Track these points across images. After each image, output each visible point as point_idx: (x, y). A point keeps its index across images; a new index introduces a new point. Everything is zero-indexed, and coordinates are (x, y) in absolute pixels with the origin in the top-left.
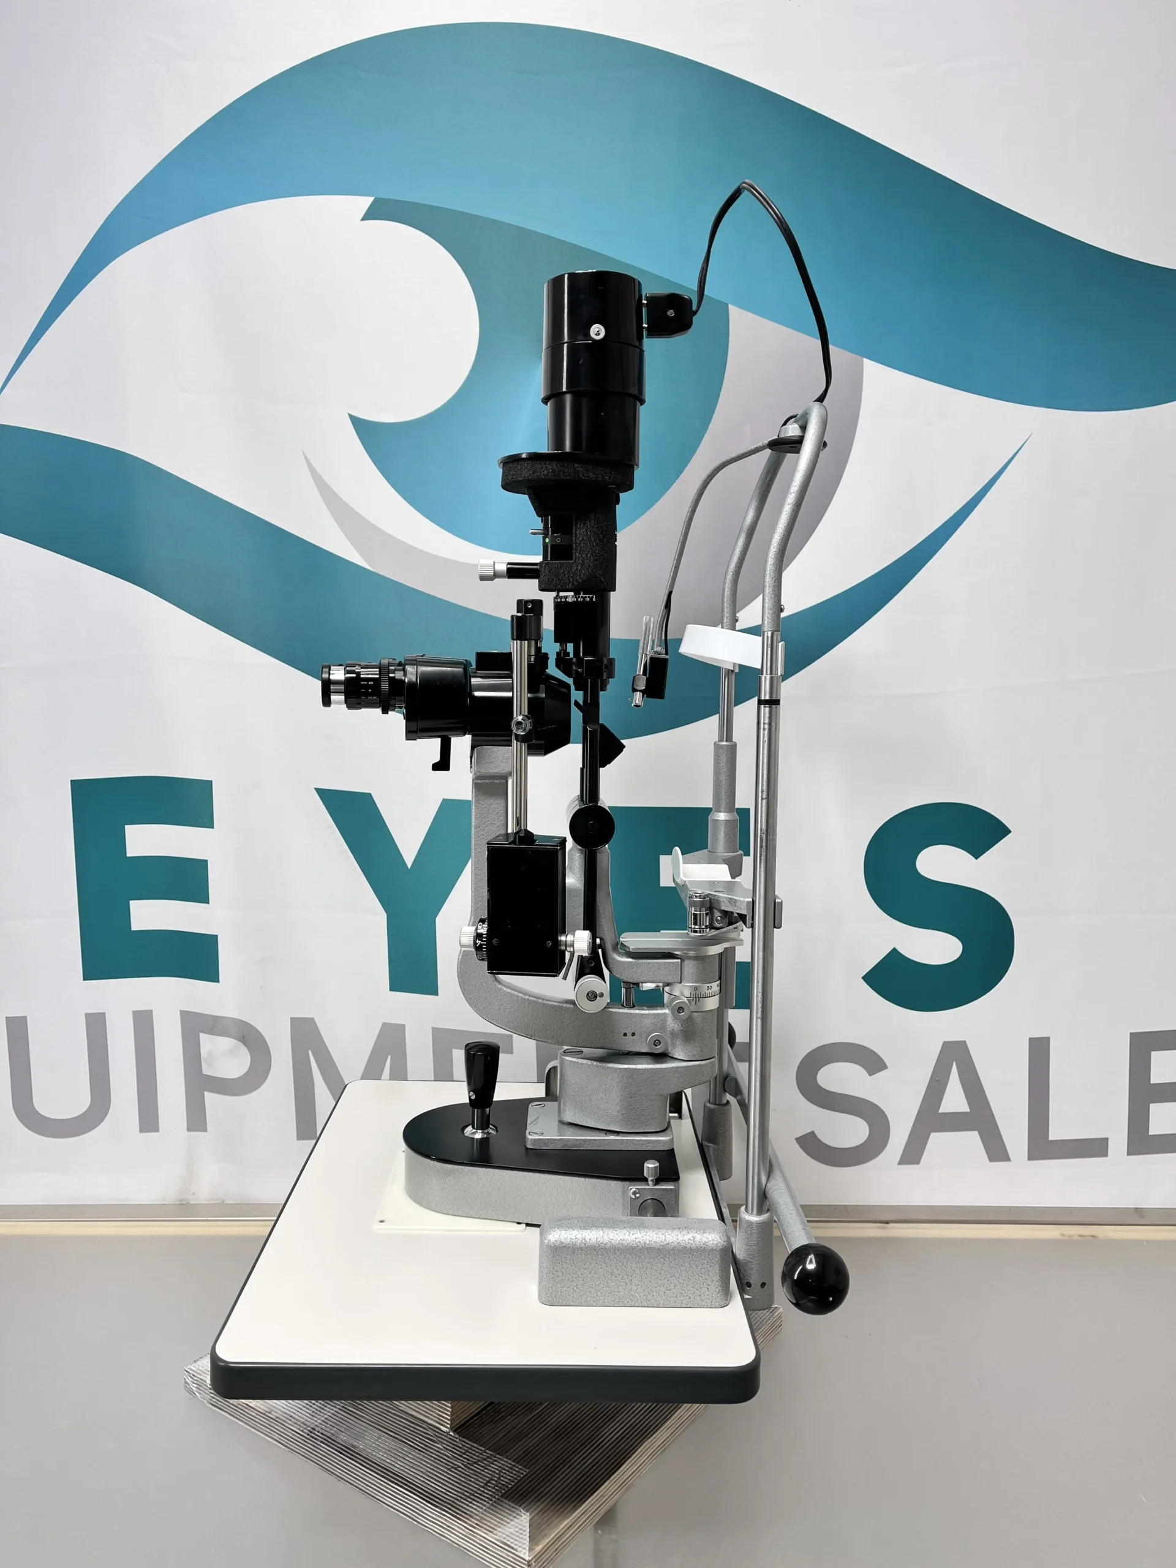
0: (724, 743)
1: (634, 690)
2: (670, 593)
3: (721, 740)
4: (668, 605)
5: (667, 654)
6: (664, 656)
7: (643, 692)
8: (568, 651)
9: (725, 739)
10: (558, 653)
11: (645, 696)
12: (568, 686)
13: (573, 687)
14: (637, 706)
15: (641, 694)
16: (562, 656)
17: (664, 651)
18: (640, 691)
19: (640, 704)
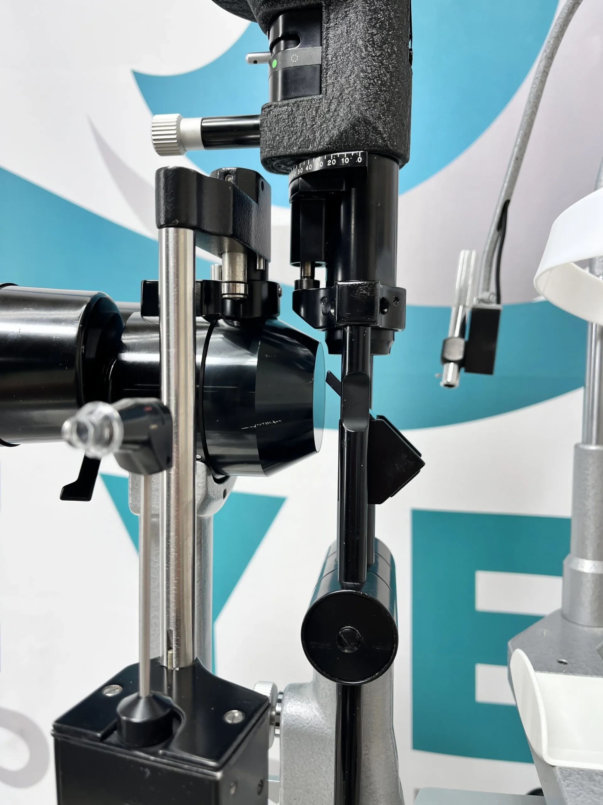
0: (593, 447)
1: (445, 361)
2: (506, 204)
3: (587, 440)
4: (502, 225)
5: (498, 301)
6: (494, 306)
7: (461, 364)
8: (316, 278)
9: (594, 441)
10: (298, 284)
11: (463, 370)
12: (313, 345)
13: (323, 347)
14: (449, 386)
15: (456, 366)
16: (305, 286)
17: (494, 298)
18: (455, 362)
19: (456, 382)
